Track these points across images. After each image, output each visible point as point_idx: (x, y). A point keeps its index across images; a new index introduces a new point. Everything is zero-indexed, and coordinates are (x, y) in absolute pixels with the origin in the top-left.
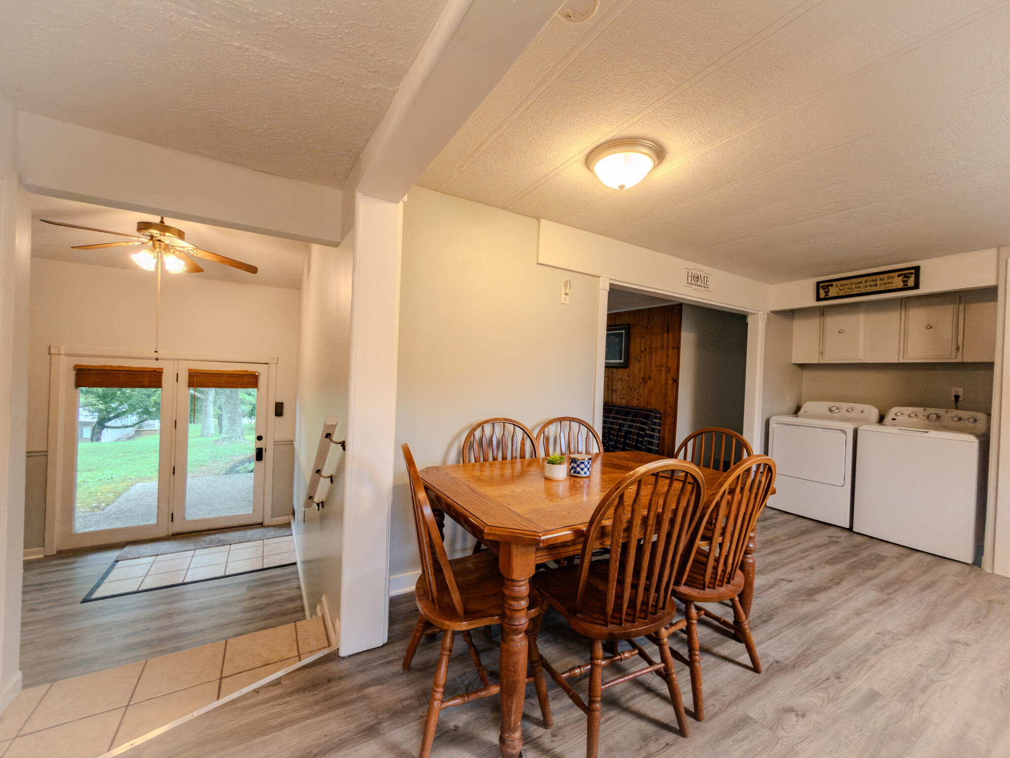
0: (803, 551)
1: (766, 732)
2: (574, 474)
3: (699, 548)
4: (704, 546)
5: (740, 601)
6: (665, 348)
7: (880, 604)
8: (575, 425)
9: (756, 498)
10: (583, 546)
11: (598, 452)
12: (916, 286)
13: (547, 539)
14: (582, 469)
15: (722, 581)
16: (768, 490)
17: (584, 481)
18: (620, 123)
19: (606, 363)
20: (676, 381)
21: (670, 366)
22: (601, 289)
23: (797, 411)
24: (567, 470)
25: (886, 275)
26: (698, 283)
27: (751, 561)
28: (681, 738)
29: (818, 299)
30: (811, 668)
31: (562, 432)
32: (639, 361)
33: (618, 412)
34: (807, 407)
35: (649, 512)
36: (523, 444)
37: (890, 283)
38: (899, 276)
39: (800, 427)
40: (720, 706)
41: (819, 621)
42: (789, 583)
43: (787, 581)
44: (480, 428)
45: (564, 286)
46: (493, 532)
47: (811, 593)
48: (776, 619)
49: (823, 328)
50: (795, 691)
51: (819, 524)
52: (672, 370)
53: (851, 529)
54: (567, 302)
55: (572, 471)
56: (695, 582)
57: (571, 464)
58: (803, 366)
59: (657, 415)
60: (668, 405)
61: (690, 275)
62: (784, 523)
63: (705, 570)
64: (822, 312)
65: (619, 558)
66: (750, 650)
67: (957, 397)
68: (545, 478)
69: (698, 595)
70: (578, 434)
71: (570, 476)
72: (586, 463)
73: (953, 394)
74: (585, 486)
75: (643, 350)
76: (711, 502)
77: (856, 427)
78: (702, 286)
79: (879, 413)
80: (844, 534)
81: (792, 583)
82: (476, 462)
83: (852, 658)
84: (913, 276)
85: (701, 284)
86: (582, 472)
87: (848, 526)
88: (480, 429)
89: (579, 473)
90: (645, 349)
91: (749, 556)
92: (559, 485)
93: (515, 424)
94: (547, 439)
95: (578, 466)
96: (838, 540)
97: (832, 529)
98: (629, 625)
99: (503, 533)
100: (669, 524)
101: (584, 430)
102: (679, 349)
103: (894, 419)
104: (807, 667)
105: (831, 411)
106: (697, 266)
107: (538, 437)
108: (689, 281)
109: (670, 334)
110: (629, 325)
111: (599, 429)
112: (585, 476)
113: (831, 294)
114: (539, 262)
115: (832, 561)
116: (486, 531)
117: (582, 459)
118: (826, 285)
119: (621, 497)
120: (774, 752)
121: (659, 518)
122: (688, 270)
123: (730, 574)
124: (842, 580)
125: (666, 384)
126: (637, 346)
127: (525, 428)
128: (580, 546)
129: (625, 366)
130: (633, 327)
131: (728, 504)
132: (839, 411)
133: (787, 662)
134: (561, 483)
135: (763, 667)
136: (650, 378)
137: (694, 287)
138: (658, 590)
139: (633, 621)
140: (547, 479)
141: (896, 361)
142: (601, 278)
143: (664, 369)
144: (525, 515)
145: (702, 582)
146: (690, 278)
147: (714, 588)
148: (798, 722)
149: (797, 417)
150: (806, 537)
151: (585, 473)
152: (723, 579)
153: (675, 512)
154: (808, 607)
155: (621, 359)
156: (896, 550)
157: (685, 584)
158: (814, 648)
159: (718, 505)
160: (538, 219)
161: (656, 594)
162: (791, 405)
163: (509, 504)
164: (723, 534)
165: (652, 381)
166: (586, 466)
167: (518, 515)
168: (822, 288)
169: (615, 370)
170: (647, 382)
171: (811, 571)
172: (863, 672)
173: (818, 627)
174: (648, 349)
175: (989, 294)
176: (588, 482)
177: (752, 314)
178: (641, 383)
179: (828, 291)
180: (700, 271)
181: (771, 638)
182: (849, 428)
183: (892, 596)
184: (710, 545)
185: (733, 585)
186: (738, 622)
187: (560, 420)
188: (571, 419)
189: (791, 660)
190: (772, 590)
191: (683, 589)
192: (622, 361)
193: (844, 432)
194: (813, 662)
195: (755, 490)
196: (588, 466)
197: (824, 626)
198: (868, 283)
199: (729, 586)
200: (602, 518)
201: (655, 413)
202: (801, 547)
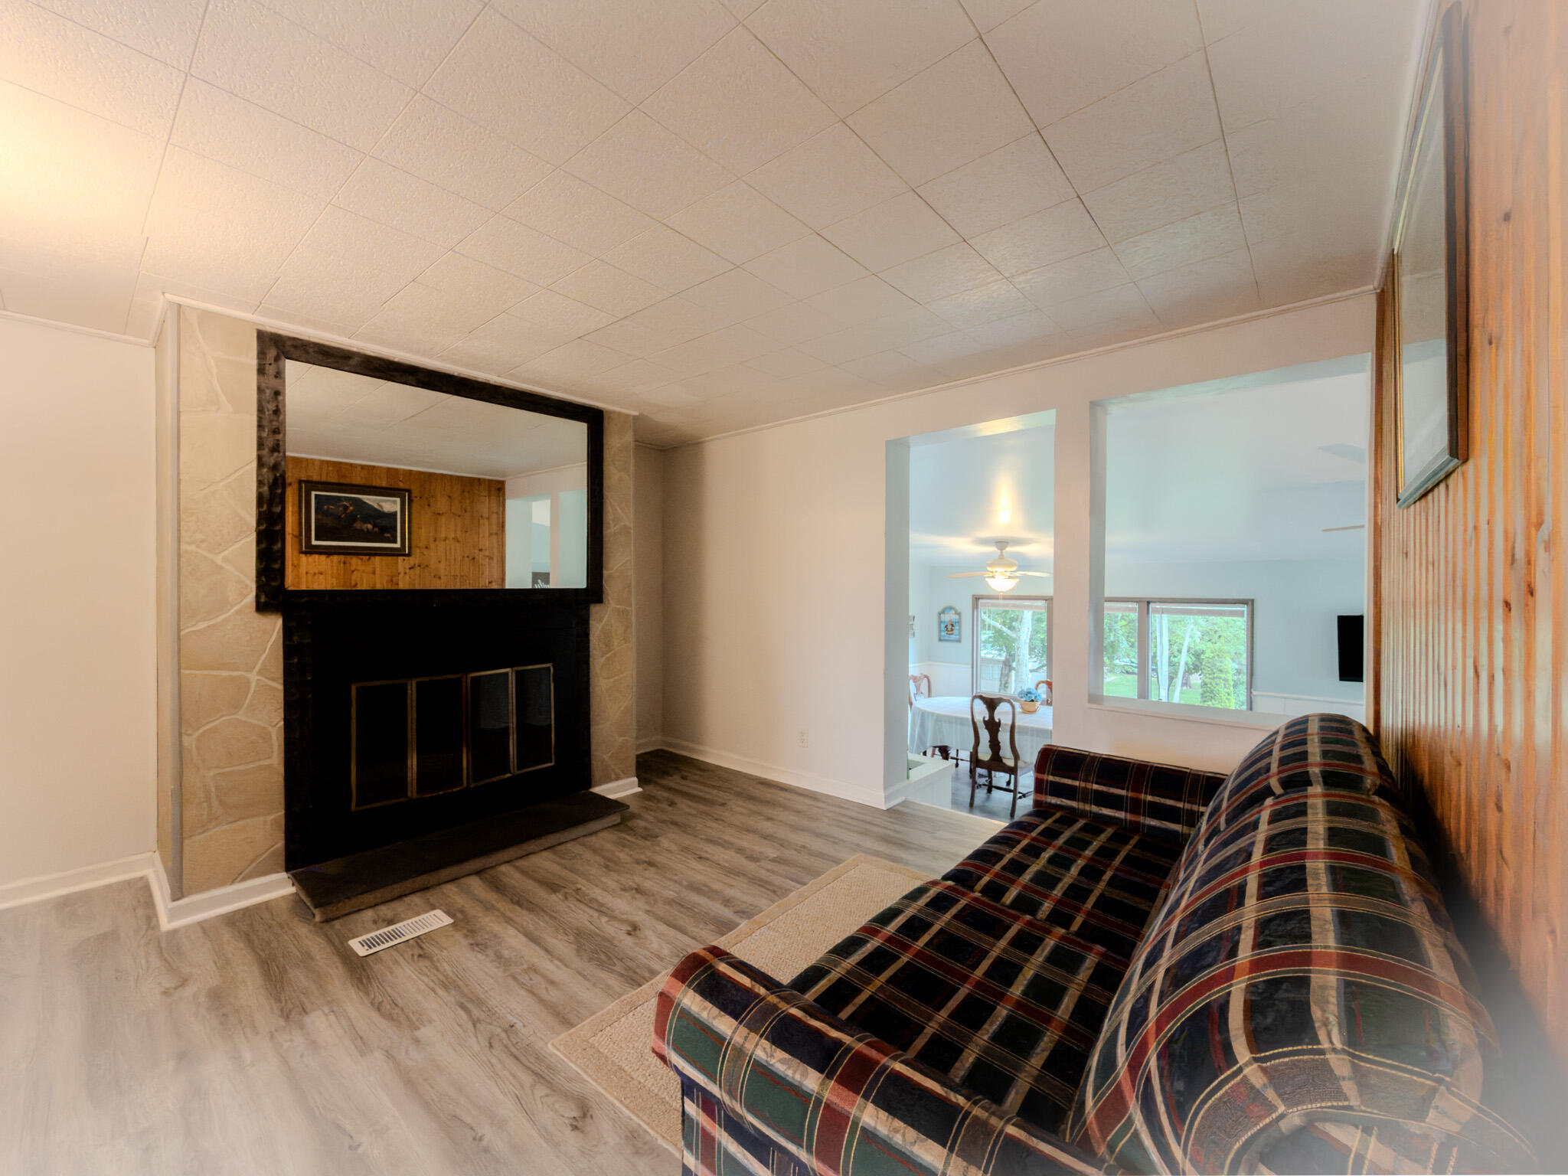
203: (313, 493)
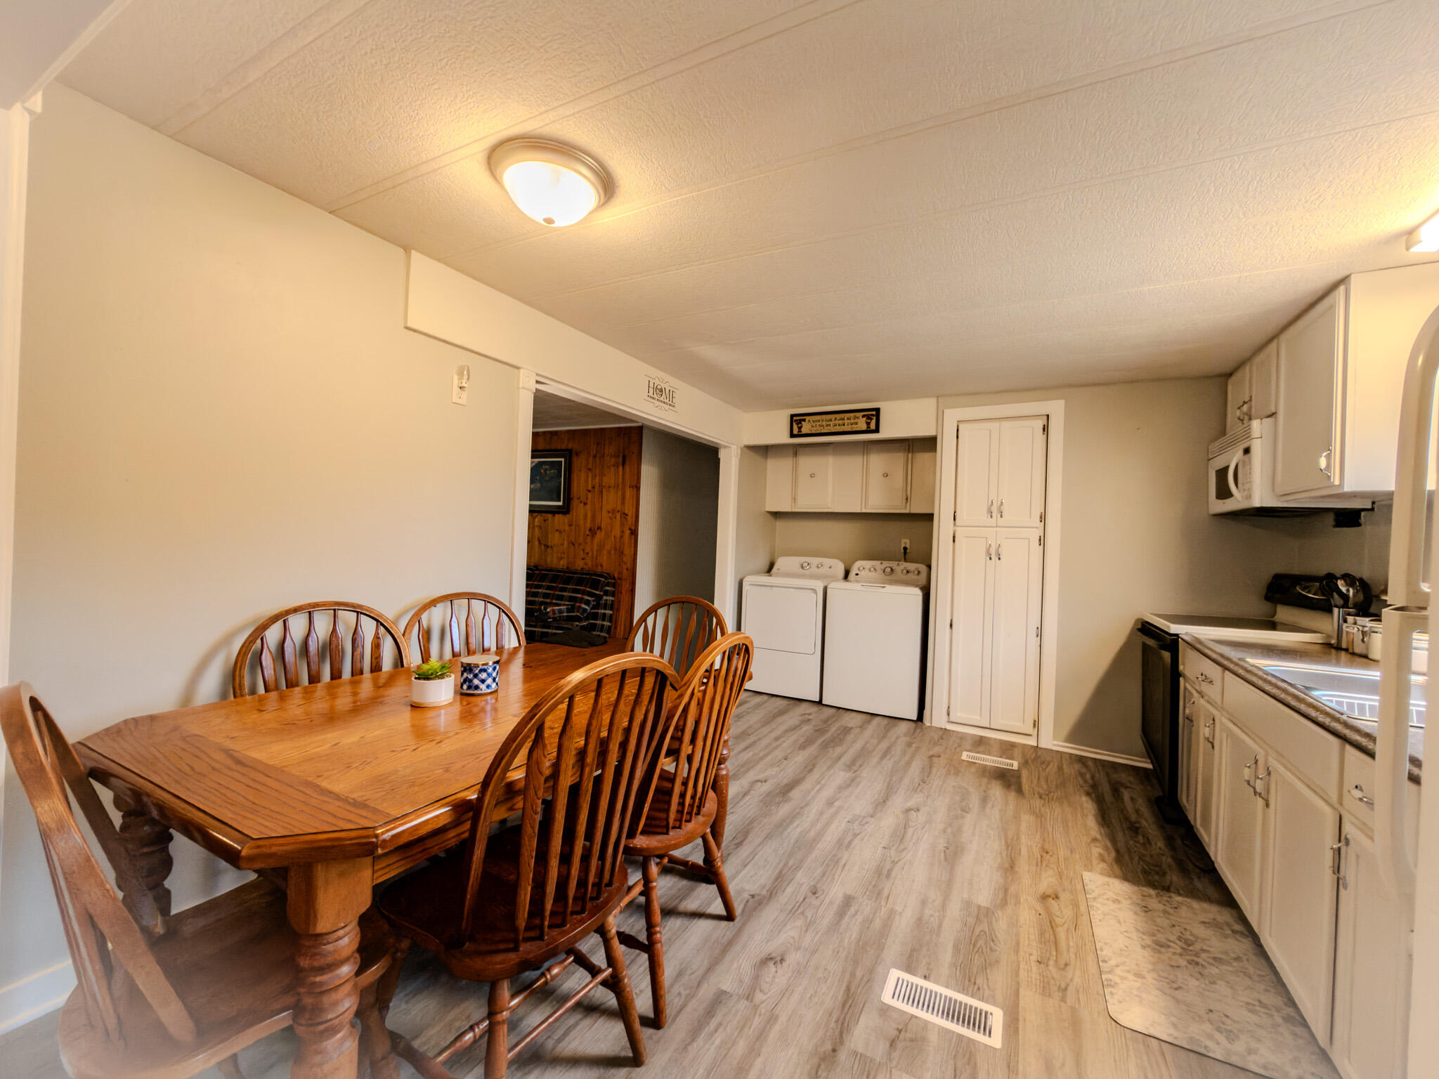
0: (777, 739)
1: (743, 1004)
2: (467, 691)
3: (662, 770)
4: (667, 764)
5: (712, 832)
6: (620, 487)
7: (848, 786)
8: (478, 606)
9: (731, 689)
10: (471, 824)
11: (517, 645)
12: (877, 430)
13: (395, 837)
14: (483, 681)
15: (690, 813)
16: (745, 675)
17: (486, 700)
18: (543, 109)
19: (530, 506)
20: (634, 533)
21: (626, 512)
22: (523, 388)
23: (770, 569)
24: (455, 685)
25: (852, 415)
26: (661, 399)
27: (724, 772)
28: (637, 1069)
29: (792, 436)
30: (789, 890)
31: (454, 619)
32: (585, 504)
33: (555, 579)
34: (781, 563)
35: (587, 740)
36: (377, 646)
37: (856, 424)
38: (863, 416)
39: (774, 588)
40: (688, 992)
41: (795, 825)
42: (764, 783)
43: (762, 782)
44: (279, 624)
45: (458, 375)
46: (264, 850)
47: (786, 790)
48: (749, 839)
49: (795, 469)
50: (772, 930)
51: (792, 702)
52: (629, 518)
53: (820, 702)
54: (463, 401)
55: (465, 687)
56: (657, 826)
57: (462, 674)
58: (776, 515)
59: (610, 581)
60: (625, 567)
61: (652, 385)
62: (758, 706)
63: (669, 803)
64: (795, 450)
65: (537, 831)
66: (723, 893)
67: (905, 549)
68: (412, 706)
69: (660, 845)
70: (483, 619)
71: (462, 694)
72: (490, 670)
73: (903, 546)
74: (489, 708)
75: (590, 488)
76: (676, 707)
77: (825, 584)
78: (667, 404)
79: (845, 567)
80: (814, 709)
81: (767, 783)
82: (267, 690)
83: (826, 863)
84: (875, 418)
85: (665, 400)
86: (483, 686)
87: (818, 700)
88: (278, 626)
89: (477, 687)
90: (594, 488)
91: (722, 766)
92: (439, 715)
93: (359, 611)
94: (426, 635)
95: (476, 676)
96: (810, 717)
97: (804, 705)
98: (555, 932)
99: (288, 848)
100: (619, 749)
101: (494, 612)
102: (638, 488)
103: (857, 574)
104: (784, 891)
105: (802, 567)
106: (661, 374)
107: (408, 631)
108: (651, 394)
109: (627, 468)
110: (570, 451)
111: (519, 610)
112: (489, 691)
113: (804, 430)
114: (410, 324)
115: (803, 747)
116: (244, 853)
117: (483, 665)
118: (799, 420)
119: (540, 729)
120: (751, 1030)
121: (604, 745)
122: (650, 379)
123: (700, 799)
124: (814, 766)
125: (622, 537)
126: (581, 481)
127: (381, 615)
128: (468, 825)
129: (565, 510)
130: (577, 454)
131: (698, 704)
132: (810, 568)
133: (764, 892)
134: (443, 712)
135: (738, 908)
136: (599, 528)
137: (657, 403)
138: (602, 857)
139: (563, 924)
140: (415, 707)
141: (859, 511)
142: (522, 371)
143: (618, 516)
144: (350, 795)
145: (665, 823)
146: (651, 390)
147: (680, 827)
148: (776, 972)
149: (770, 576)
150: (780, 719)
151: (488, 687)
152: (692, 810)
153: (628, 731)
154: (785, 809)
155: (560, 501)
156: (860, 717)
157: (643, 833)
158: (791, 863)
159: (686, 710)
160: (407, 249)
161: (600, 862)
162: (763, 563)
163: (318, 776)
164: (693, 741)
165: (603, 533)
166: (489, 675)
167: (337, 797)
168: (796, 420)
169: (550, 516)
170: (596, 533)
171: (785, 762)
172: (836, 877)
173: (794, 832)
174: (597, 488)
175: (929, 444)
176: (493, 701)
177: (725, 447)
178: (588, 535)
179: (801, 427)
180: (664, 382)
181: (745, 866)
182: (819, 585)
183: (858, 773)
184: (677, 760)
185: (703, 816)
186: (709, 858)
187: (451, 598)
188: (471, 596)
189: (767, 888)
190: (747, 798)
191: (641, 841)
192: (560, 503)
193: (814, 591)
194: (792, 880)
195: (730, 679)
196: (494, 675)
197: (799, 830)
198: (837, 422)
199: (700, 817)
200: (506, 769)
201: (606, 578)
202: (773, 735)
203: (563, 460)
